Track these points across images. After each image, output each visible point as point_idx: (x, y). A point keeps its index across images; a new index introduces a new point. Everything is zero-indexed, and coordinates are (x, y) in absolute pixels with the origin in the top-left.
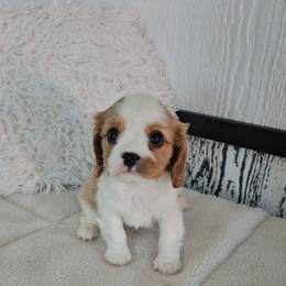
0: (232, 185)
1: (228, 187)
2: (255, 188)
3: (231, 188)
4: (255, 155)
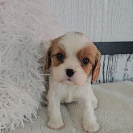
2: (111, 74)
4: (109, 58)
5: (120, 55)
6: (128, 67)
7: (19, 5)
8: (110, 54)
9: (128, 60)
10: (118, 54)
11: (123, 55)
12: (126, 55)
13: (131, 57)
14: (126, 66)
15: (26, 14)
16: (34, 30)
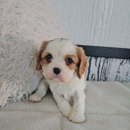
0: (94, 76)
1: (92, 77)
2: (105, 74)
3: (93, 78)
4: (104, 60)
5: (114, 59)
6: (121, 70)
7: (31, 14)
8: (106, 57)
9: (121, 64)
10: (113, 58)
11: (117, 59)
12: (119, 59)
13: (124, 62)
14: (119, 69)
15: (35, 21)
16: (39, 33)
